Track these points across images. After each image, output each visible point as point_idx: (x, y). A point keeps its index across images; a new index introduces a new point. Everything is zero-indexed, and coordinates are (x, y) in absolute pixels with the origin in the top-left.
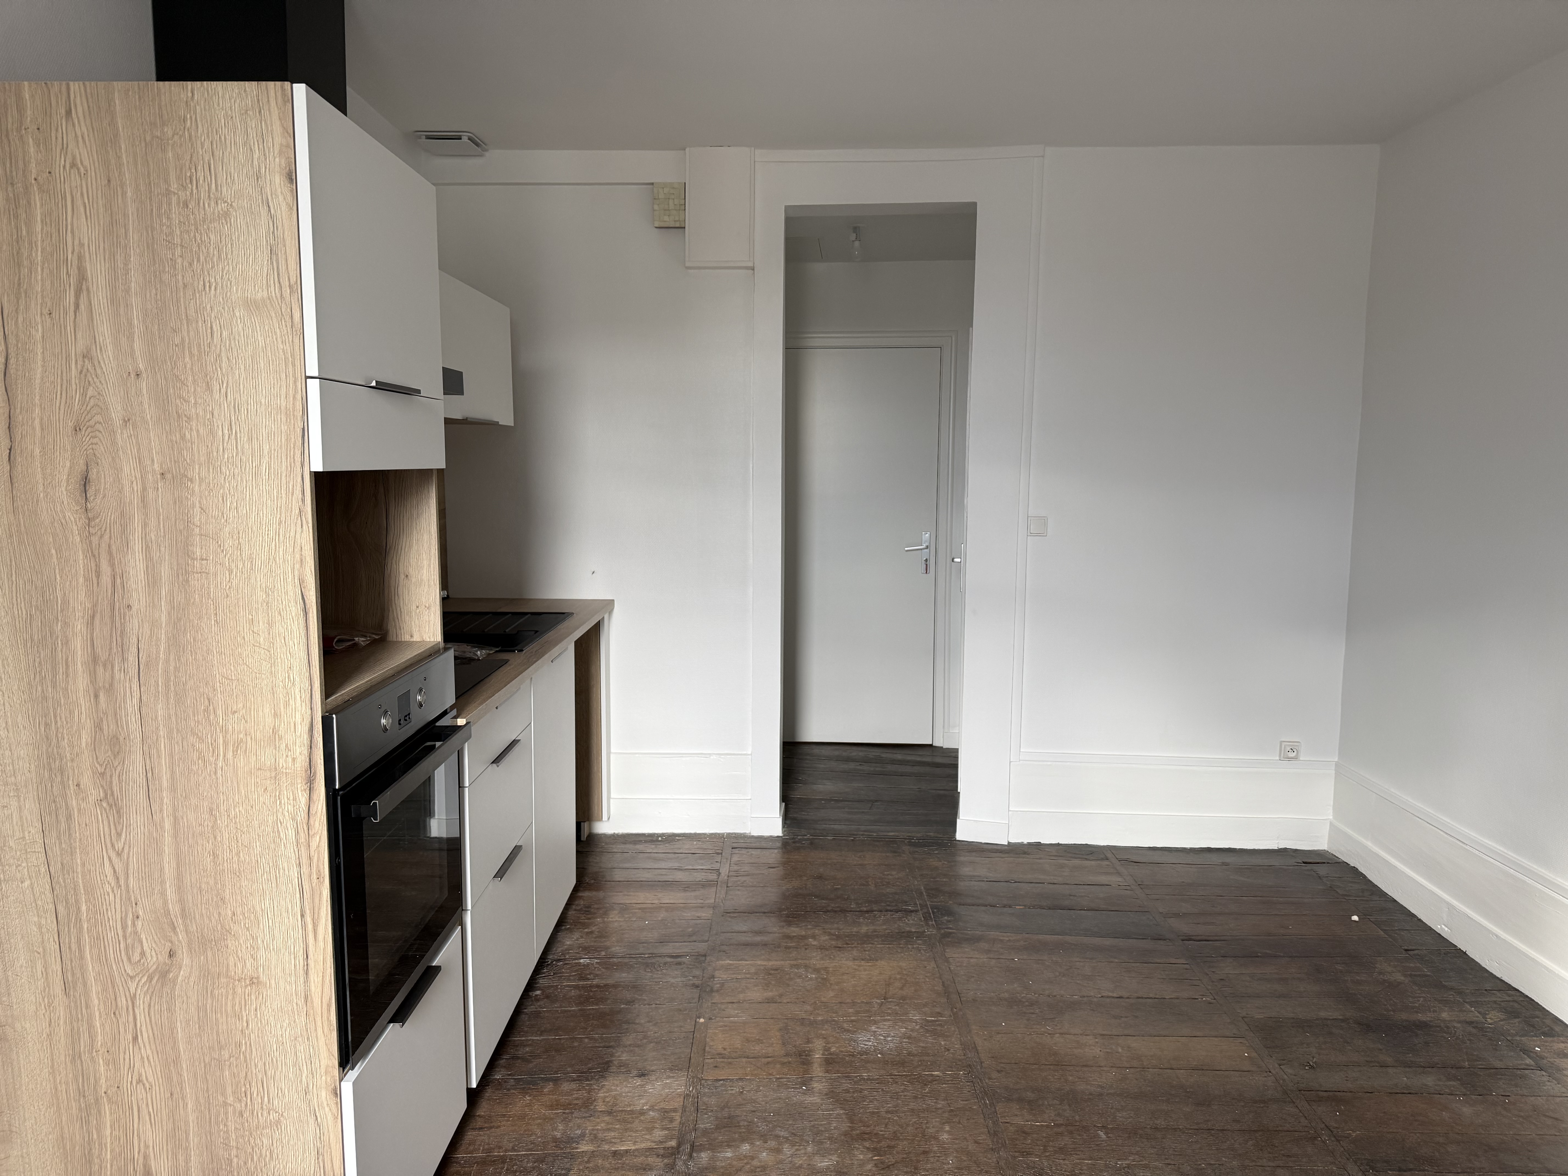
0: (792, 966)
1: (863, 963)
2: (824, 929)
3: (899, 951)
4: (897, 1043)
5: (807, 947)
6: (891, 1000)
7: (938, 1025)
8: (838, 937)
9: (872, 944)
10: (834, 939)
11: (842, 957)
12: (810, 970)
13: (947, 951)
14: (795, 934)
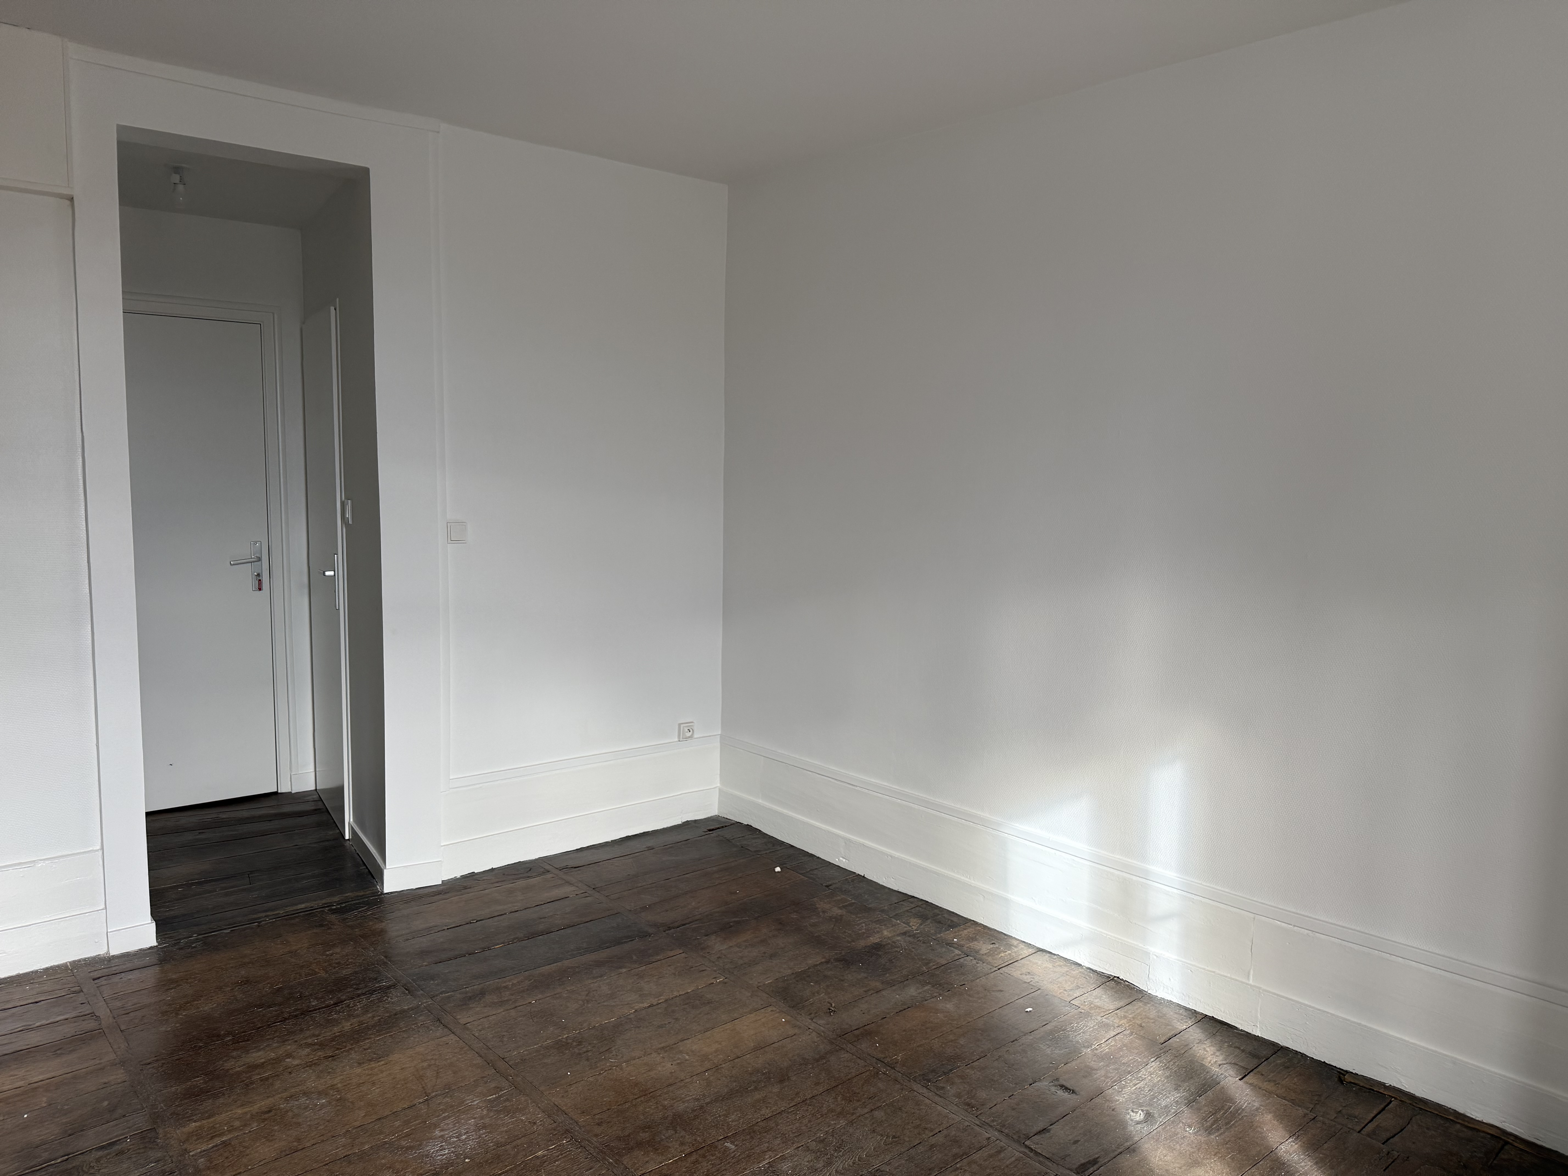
0: (286, 1100)
1: (373, 1065)
2: (296, 1041)
3: (405, 1036)
4: (477, 1139)
5: (289, 1070)
6: (434, 1094)
7: (505, 1101)
8: (322, 1045)
9: (368, 1039)
10: (318, 1049)
11: (343, 1067)
12: (314, 1096)
13: (458, 1017)
14: (263, 1060)
